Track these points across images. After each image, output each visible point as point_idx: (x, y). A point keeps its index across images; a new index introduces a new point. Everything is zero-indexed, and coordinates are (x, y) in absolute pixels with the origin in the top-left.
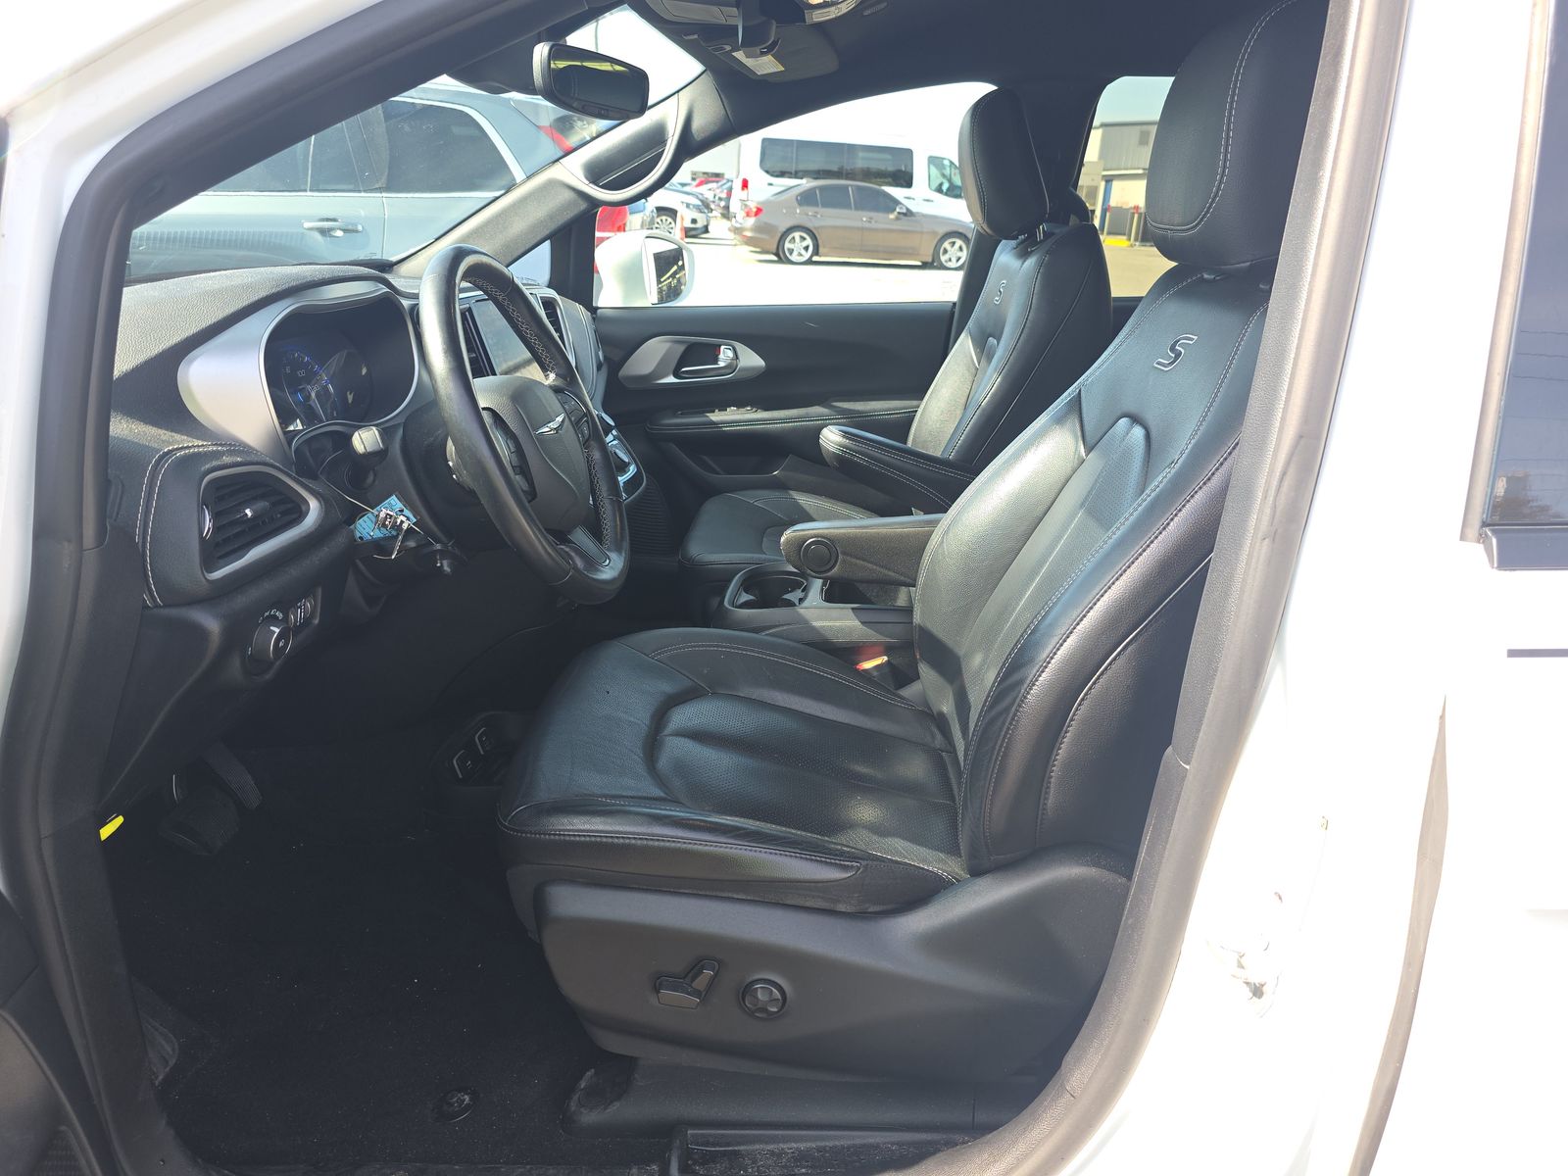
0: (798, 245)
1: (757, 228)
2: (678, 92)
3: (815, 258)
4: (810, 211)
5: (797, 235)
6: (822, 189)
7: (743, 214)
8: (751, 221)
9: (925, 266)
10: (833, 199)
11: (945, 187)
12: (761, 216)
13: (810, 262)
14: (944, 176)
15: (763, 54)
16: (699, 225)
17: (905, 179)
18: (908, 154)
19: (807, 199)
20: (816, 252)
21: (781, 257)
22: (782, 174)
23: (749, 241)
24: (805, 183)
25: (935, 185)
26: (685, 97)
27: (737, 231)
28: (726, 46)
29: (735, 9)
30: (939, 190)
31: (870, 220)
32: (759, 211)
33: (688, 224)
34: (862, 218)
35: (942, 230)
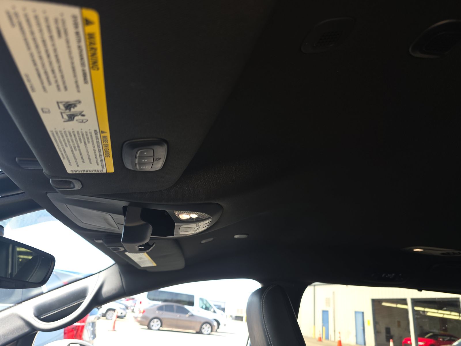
0: (156, 324)
1: (143, 317)
2: (99, 272)
3: (161, 328)
4: (161, 312)
5: (155, 320)
6: (166, 306)
7: (138, 312)
8: (141, 315)
9: (197, 333)
10: (169, 309)
11: (204, 307)
12: (145, 314)
13: (159, 330)
14: (204, 303)
15: (141, 251)
16: (123, 315)
17: (191, 304)
18: (193, 297)
19: (160, 308)
20: (161, 326)
21: (149, 328)
22: (153, 300)
23: (139, 322)
24: (160, 303)
25: (201, 306)
26: (102, 276)
27: (136, 318)
28: (120, 248)
29: (123, 216)
30: (202, 308)
31: (180, 316)
32: (144, 311)
33: (119, 314)
34: (178, 316)
35: (203, 321)
